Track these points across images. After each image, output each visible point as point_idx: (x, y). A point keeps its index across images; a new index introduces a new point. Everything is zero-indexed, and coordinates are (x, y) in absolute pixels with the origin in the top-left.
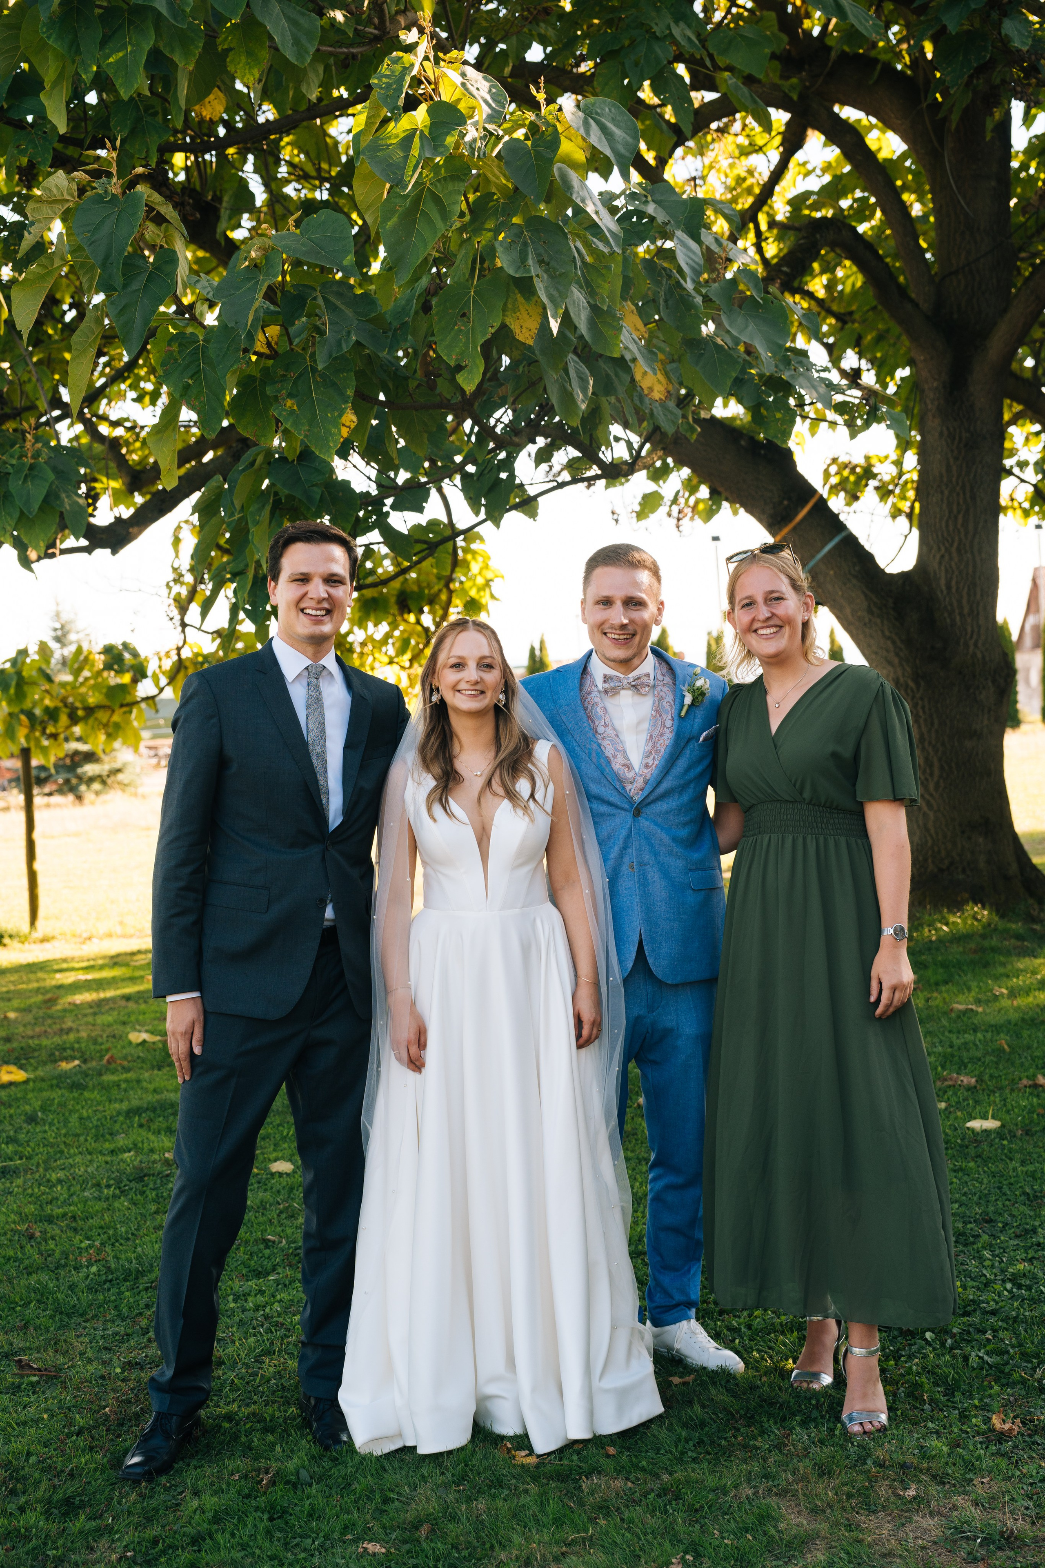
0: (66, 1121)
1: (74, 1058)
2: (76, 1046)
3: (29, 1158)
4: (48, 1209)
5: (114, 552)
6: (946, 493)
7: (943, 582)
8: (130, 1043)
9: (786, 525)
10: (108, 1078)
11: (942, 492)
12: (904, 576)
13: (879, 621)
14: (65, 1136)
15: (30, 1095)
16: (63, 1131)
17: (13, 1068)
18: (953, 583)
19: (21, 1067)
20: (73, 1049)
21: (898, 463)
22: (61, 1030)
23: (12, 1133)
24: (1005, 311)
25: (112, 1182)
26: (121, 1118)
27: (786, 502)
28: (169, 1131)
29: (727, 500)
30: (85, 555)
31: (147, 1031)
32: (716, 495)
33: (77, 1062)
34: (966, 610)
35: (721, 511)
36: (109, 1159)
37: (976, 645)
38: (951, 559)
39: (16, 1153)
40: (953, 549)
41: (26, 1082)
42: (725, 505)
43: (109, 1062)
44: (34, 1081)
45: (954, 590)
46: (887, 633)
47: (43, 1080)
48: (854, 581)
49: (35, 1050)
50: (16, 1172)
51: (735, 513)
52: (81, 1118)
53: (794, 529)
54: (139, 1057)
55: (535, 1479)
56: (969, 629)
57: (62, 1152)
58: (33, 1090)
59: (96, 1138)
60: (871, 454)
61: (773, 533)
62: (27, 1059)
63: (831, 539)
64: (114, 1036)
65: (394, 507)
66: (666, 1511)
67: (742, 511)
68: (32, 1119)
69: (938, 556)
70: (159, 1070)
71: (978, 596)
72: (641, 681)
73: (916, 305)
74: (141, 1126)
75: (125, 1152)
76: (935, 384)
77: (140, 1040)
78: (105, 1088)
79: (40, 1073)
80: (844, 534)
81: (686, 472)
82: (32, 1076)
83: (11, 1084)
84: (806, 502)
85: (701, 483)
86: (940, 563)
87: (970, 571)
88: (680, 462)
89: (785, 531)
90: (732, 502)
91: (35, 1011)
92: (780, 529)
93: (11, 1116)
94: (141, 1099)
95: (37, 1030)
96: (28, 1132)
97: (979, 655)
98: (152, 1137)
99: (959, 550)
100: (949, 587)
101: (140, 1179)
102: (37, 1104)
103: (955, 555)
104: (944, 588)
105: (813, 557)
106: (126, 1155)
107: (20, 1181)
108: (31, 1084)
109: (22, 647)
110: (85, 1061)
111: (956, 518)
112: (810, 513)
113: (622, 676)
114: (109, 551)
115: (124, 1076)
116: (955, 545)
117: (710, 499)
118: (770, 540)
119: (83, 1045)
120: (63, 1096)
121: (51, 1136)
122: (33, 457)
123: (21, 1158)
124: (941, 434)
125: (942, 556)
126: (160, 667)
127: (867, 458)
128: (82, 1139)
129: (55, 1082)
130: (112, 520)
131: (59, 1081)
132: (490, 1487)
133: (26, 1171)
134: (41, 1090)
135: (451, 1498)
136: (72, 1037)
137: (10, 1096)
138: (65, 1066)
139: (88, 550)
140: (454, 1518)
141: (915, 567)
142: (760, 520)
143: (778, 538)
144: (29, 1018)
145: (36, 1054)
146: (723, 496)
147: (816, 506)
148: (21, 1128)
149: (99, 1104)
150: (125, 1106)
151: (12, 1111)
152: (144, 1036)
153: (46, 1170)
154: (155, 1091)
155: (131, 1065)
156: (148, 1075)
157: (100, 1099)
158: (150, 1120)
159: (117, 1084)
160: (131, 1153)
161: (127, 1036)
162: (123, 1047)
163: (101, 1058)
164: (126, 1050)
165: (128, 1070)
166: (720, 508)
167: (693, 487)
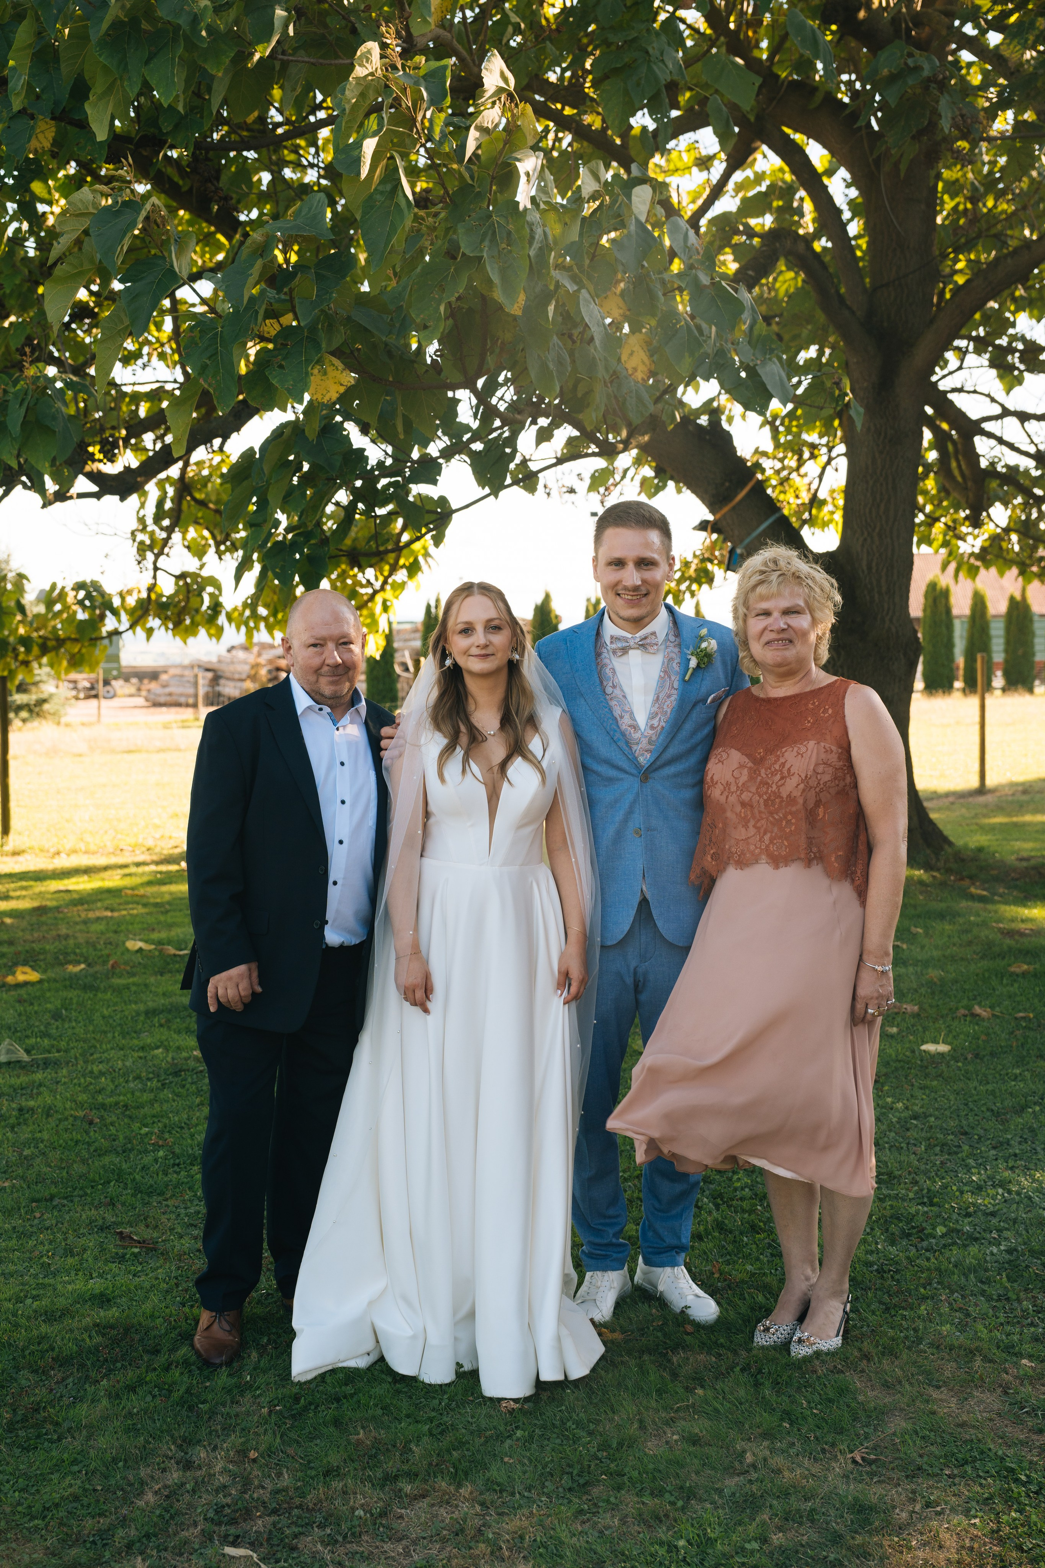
0: (91, 1021)
1: (79, 963)
2: (78, 951)
3: (66, 1051)
4: (100, 1098)
5: (122, 499)
7: (864, 563)
8: (128, 950)
9: (726, 504)
10: (116, 981)
12: (829, 555)
14: (93, 1032)
15: (48, 994)
16: (91, 1028)
17: (27, 969)
18: (874, 564)
19: (33, 968)
20: (75, 953)
22: (59, 936)
23: (42, 1028)
25: (151, 1076)
26: (142, 1018)
27: (727, 484)
28: (188, 1031)
29: (672, 478)
30: (94, 500)
31: (141, 940)
32: (660, 472)
33: (83, 966)
34: (884, 589)
35: (667, 489)
36: (141, 1054)
37: (891, 620)
38: (873, 542)
39: (53, 1046)
40: (875, 534)
41: (40, 982)
42: (671, 484)
43: (113, 967)
44: (48, 982)
45: (874, 570)
47: (55, 981)
49: (39, 953)
50: (56, 1064)
51: (679, 491)
52: (104, 1017)
53: (734, 508)
54: (140, 963)
56: (886, 606)
57: (95, 1047)
58: (49, 990)
59: (124, 1034)
61: (712, 511)
62: (35, 961)
63: (766, 520)
64: (110, 943)
67: (684, 489)
68: (57, 1016)
70: (161, 975)
72: (648, 641)
73: (853, 313)
74: (161, 1026)
75: (153, 1049)
76: (865, 385)
77: (137, 948)
78: (118, 990)
79: (51, 974)
80: (777, 515)
82: (44, 977)
83: (26, 984)
84: (745, 484)
85: (649, 462)
86: (863, 546)
87: (889, 554)
89: (726, 509)
90: (677, 482)
91: (27, 918)
92: (721, 508)
93: (36, 1012)
94: (154, 1001)
95: (36, 935)
96: (57, 1028)
97: (894, 630)
98: (175, 1036)
99: (880, 535)
100: (869, 568)
101: (176, 1074)
102: (58, 1003)
103: (876, 539)
104: (865, 568)
105: (749, 534)
106: (156, 1052)
107: (64, 1071)
108: (46, 984)
110: (89, 965)
111: (878, 506)
112: (748, 495)
113: (630, 636)
114: (117, 497)
115: (131, 980)
116: (877, 530)
117: (656, 477)
118: (711, 517)
119: (84, 950)
120: (79, 996)
121: (80, 1030)
123: (58, 1051)
125: (865, 540)
126: (123, 604)
128: (110, 1035)
129: (68, 983)
130: (123, 469)
131: (72, 982)
133: (67, 1063)
134: (57, 990)
136: (71, 942)
137: (29, 994)
138: (73, 969)
139: (97, 496)
141: (839, 548)
142: (702, 500)
143: (718, 516)
144: (24, 924)
145: (42, 957)
146: (668, 475)
147: (753, 489)
148: (49, 1024)
149: (115, 1004)
150: (142, 1007)
151: (36, 1008)
152: (140, 944)
153: (86, 1062)
154: (164, 994)
155: (134, 970)
156: (152, 980)
157: (115, 1000)
158: (168, 1021)
159: (127, 987)
160: (160, 1050)
161: (124, 943)
162: (122, 954)
163: (105, 963)
164: (126, 957)
165: (133, 975)
166: (665, 486)
167: (639, 464)
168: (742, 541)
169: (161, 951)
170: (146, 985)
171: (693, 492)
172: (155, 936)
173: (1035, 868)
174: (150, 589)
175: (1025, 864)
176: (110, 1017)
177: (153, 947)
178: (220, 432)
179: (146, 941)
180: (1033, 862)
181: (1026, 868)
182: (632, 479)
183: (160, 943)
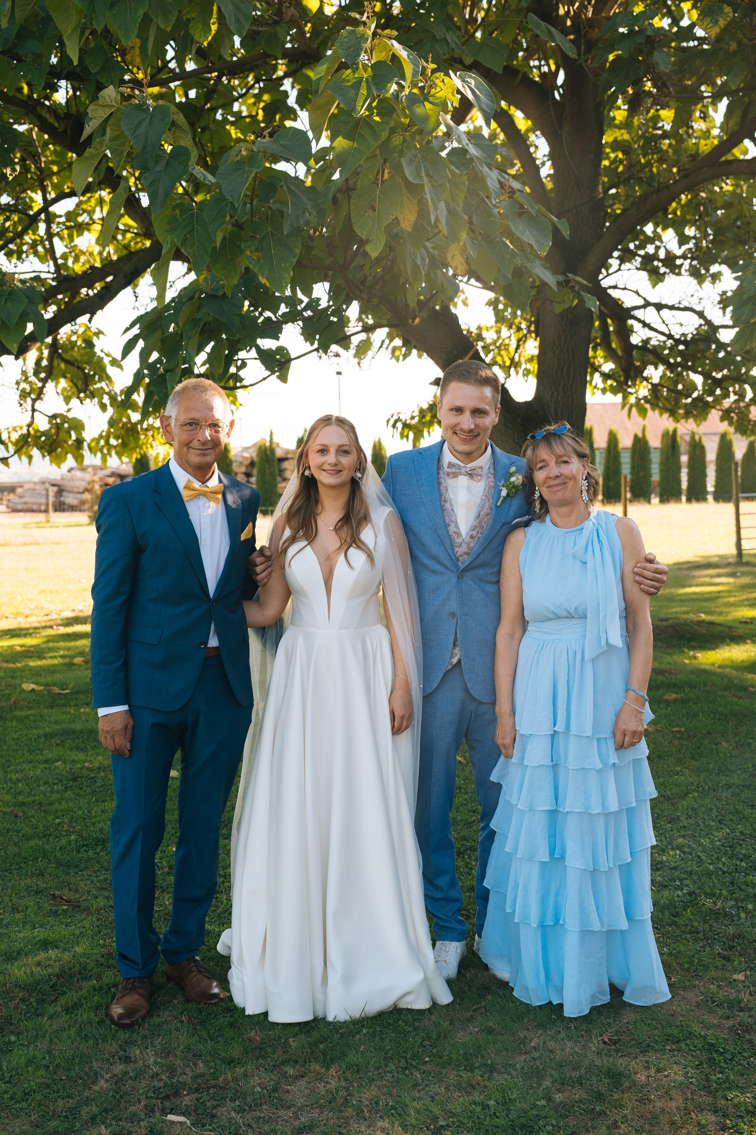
0: (4, 742)
4: (20, 798)
7: (552, 409)
8: (23, 690)
10: (18, 713)
12: (527, 404)
13: (511, 432)
14: (8, 750)
16: (5, 747)
18: (559, 410)
21: (498, 332)
25: (56, 781)
26: (43, 740)
27: (455, 352)
31: (33, 683)
32: (406, 343)
35: (411, 355)
36: (46, 766)
38: (557, 394)
42: (414, 352)
43: (14, 702)
46: (516, 440)
51: (420, 356)
52: (14, 739)
54: (34, 700)
57: (10, 761)
59: (31, 752)
60: (482, 325)
64: (10, 686)
67: (425, 355)
69: (549, 393)
70: (52, 708)
72: (476, 471)
74: (57, 745)
75: (54, 762)
77: (30, 689)
78: (20, 720)
84: (467, 352)
85: (398, 336)
86: (551, 397)
90: (419, 350)
94: (49, 727)
98: (69, 752)
99: (563, 389)
100: (556, 413)
101: (75, 780)
103: (560, 391)
104: (553, 413)
106: (57, 764)
111: (562, 369)
113: (462, 465)
115: (30, 712)
116: (561, 386)
117: (403, 346)
125: (553, 393)
126: (9, 438)
127: (479, 328)
128: (20, 752)
141: (533, 398)
146: (412, 346)
149: (21, 730)
150: (41, 732)
152: (32, 686)
153: (5, 772)
154: (56, 722)
155: (31, 705)
156: (46, 711)
157: (20, 727)
158: (62, 741)
159: (27, 717)
160: (59, 763)
161: (20, 686)
162: (20, 693)
163: (8, 700)
164: (23, 695)
165: (30, 708)
166: (410, 353)
167: (391, 337)
169: (49, 691)
170: (41, 716)
171: (430, 357)
172: (42, 680)
173: (672, 626)
174: (29, 426)
175: (665, 623)
176: (18, 739)
177: (42, 688)
178: (89, 310)
179: (37, 684)
180: (670, 622)
181: (666, 626)
182: (387, 348)
183: (47, 685)
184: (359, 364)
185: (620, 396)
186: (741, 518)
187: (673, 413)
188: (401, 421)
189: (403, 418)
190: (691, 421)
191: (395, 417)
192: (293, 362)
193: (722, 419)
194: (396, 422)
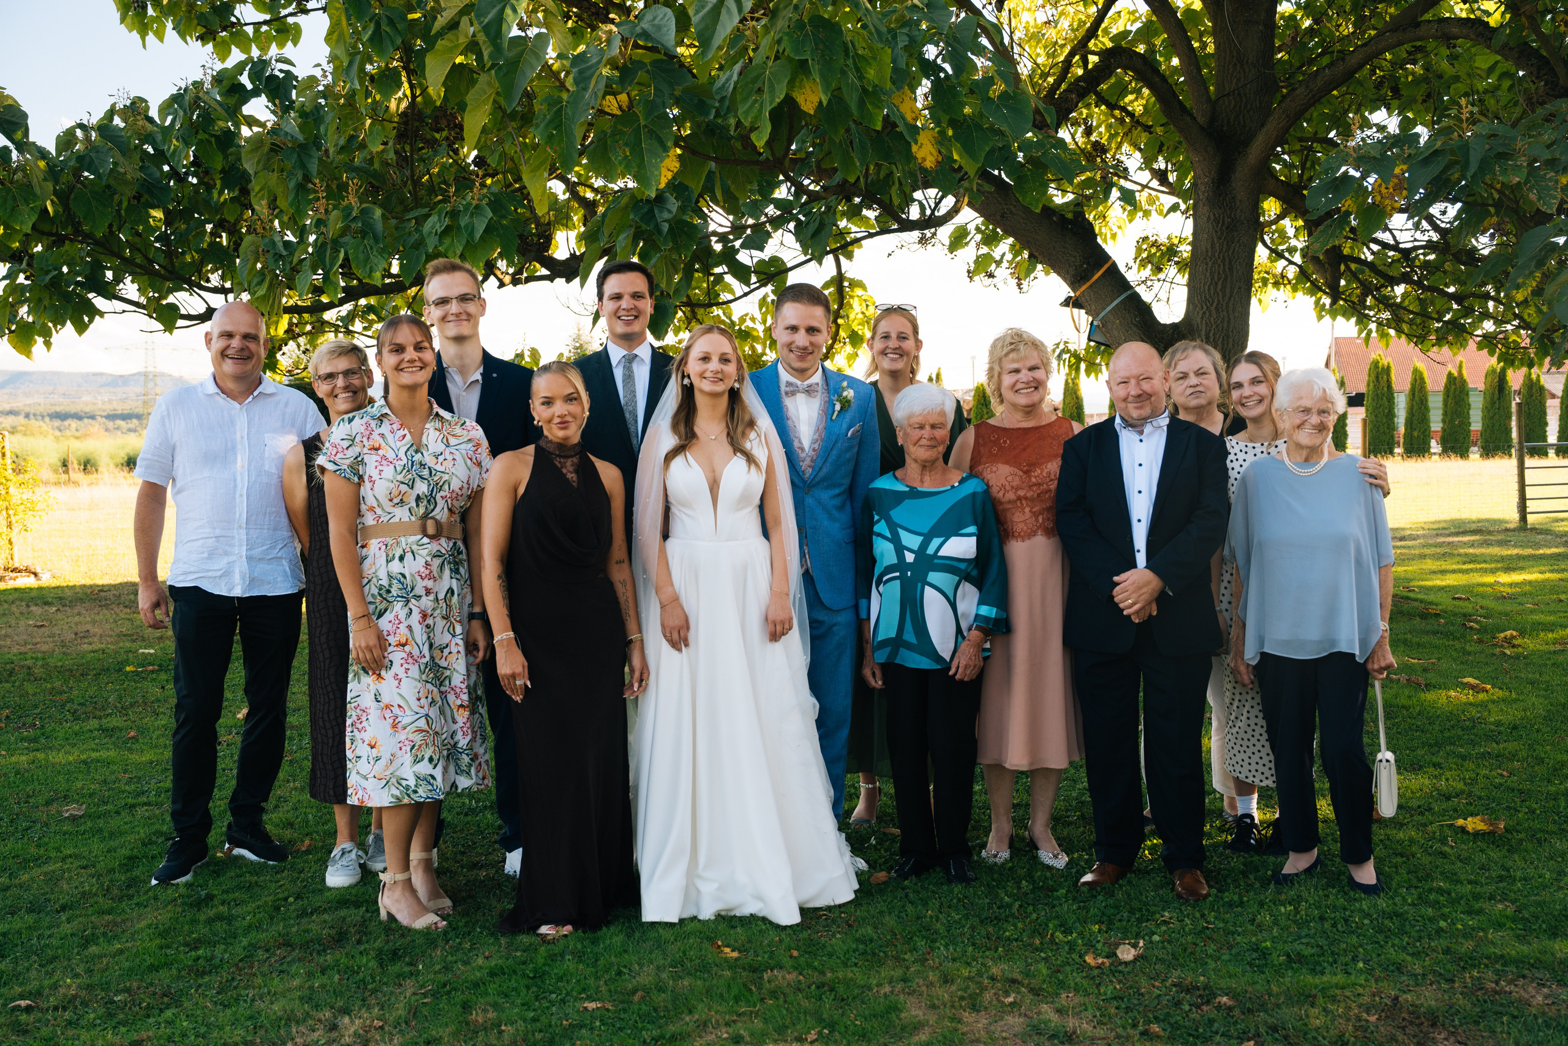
5: (568, 281)
6: (1210, 264)
9: (1084, 283)
11: (1207, 264)
12: (1174, 326)
24: (1263, 125)
27: (1085, 265)
29: (1041, 263)
30: (547, 283)
32: (1033, 258)
35: (1037, 271)
38: (1211, 315)
40: (1213, 308)
42: (1040, 267)
48: (1135, 329)
53: (1091, 286)
55: (730, 968)
61: (1074, 290)
63: (1119, 296)
65: (743, 246)
66: (821, 999)
67: (1051, 270)
69: (1201, 313)
71: (1230, 346)
72: (812, 388)
73: (1194, 119)
80: (1128, 291)
81: (1011, 240)
84: (1101, 266)
86: (1202, 318)
87: (1225, 325)
88: (1008, 233)
89: (1084, 288)
90: (1044, 265)
92: (1079, 287)
99: (1217, 309)
103: (1214, 312)
109: (519, 352)
111: (1216, 284)
112: (1103, 275)
113: (799, 382)
116: (1214, 305)
117: (1028, 261)
118: (1072, 294)
122: (479, 200)
124: (1209, 218)
125: (1203, 313)
130: (568, 256)
132: (696, 971)
135: (664, 976)
139: (551, 278)
140: (661, 990)
141: (1182, 320)
142: (1065, 279)
143: (1078, 294)
146: (1038, 259)
147: (1109, 269)
166: (1035, 269)
167: (1016, 251)
168: (1098, 315)
171: (1059, 274)
184: (1019, 285)
185: (1353, 320)
186: (1527, 472)
187: (1419, 338)
188: (1069, 351)
189: (1071, 347)
190: (1445, 349)
191: (1062, 347)
192: (790, 274)
193: (1480, 346)
194: (1063, 351)
